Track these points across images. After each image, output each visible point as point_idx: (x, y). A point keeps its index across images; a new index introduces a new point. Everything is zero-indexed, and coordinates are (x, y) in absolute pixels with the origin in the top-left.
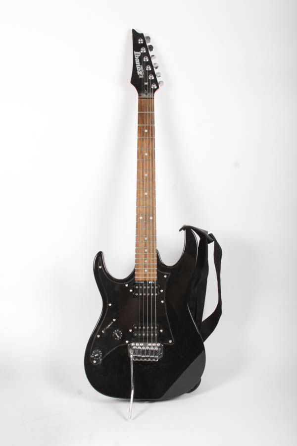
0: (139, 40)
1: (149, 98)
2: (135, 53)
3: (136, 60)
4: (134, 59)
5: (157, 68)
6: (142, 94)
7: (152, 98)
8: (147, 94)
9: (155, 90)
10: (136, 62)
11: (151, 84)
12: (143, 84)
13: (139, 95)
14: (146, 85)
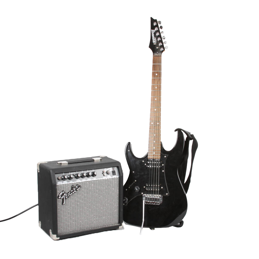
0: (154, 23)
1: (159, 56)
2: (152, 30)
3: (152, 34)
4: (151, 34)
5: (164, 39)
6: (155, 54)
7: (161, 56)
8: (157, 54)
9: (162, 51)
10: (152, 35)
11: (160, 48)
12: (156, 48)
13: (153, 55)
14: (157, 49)
